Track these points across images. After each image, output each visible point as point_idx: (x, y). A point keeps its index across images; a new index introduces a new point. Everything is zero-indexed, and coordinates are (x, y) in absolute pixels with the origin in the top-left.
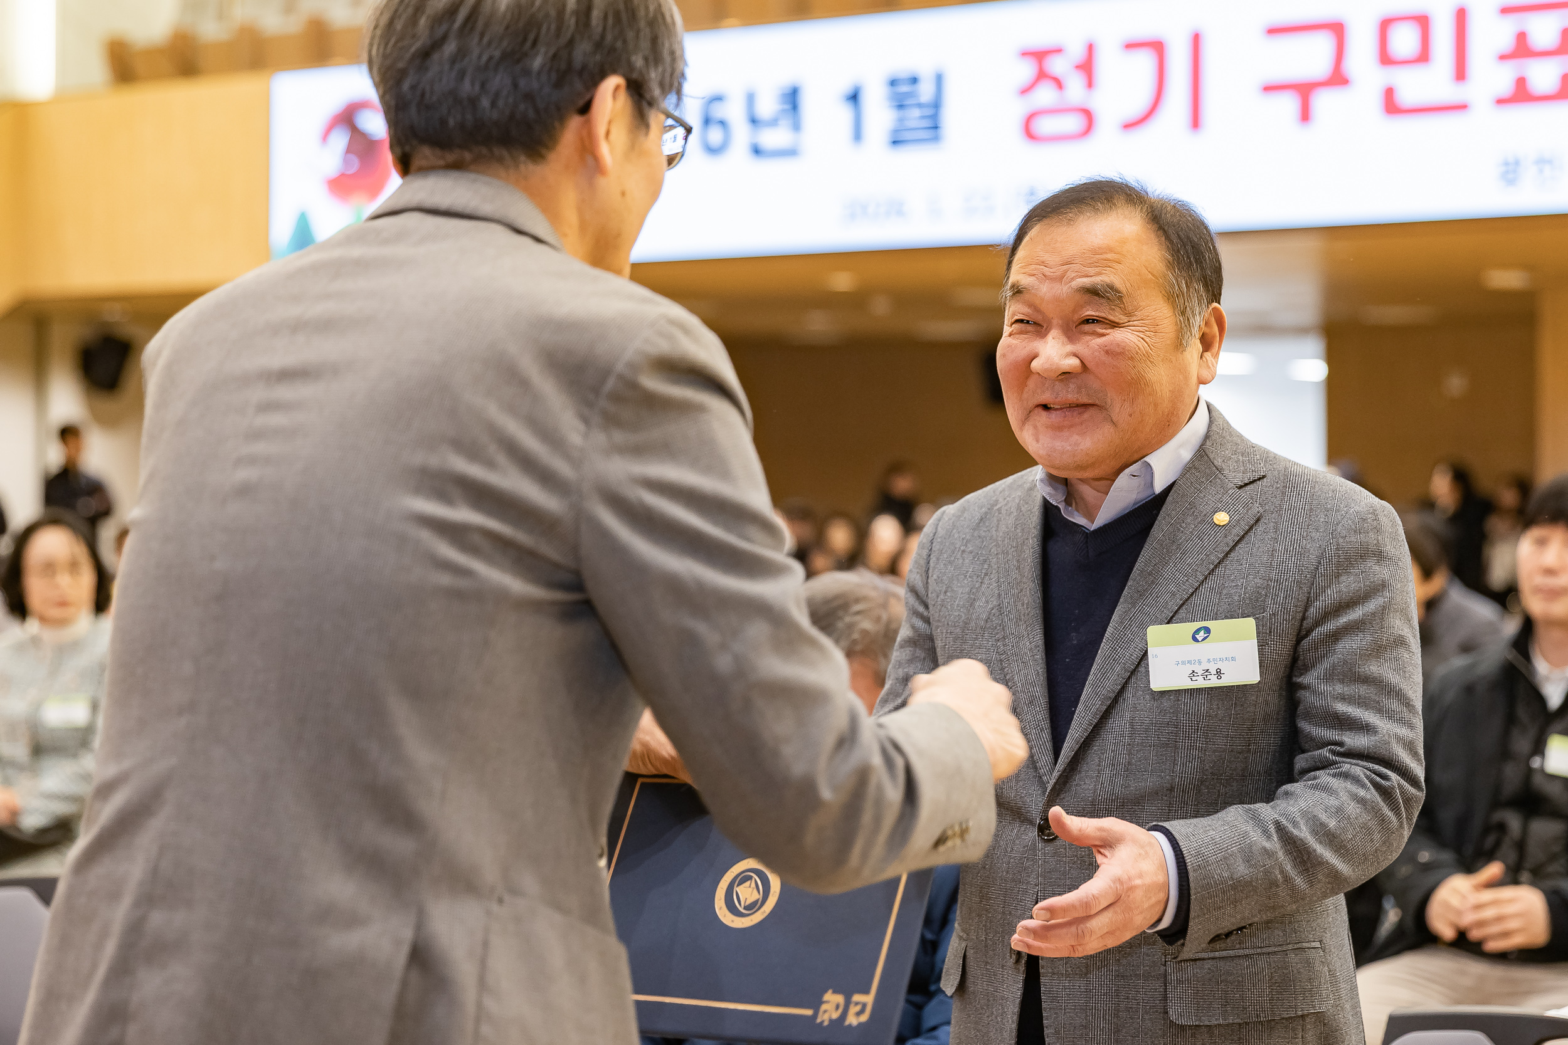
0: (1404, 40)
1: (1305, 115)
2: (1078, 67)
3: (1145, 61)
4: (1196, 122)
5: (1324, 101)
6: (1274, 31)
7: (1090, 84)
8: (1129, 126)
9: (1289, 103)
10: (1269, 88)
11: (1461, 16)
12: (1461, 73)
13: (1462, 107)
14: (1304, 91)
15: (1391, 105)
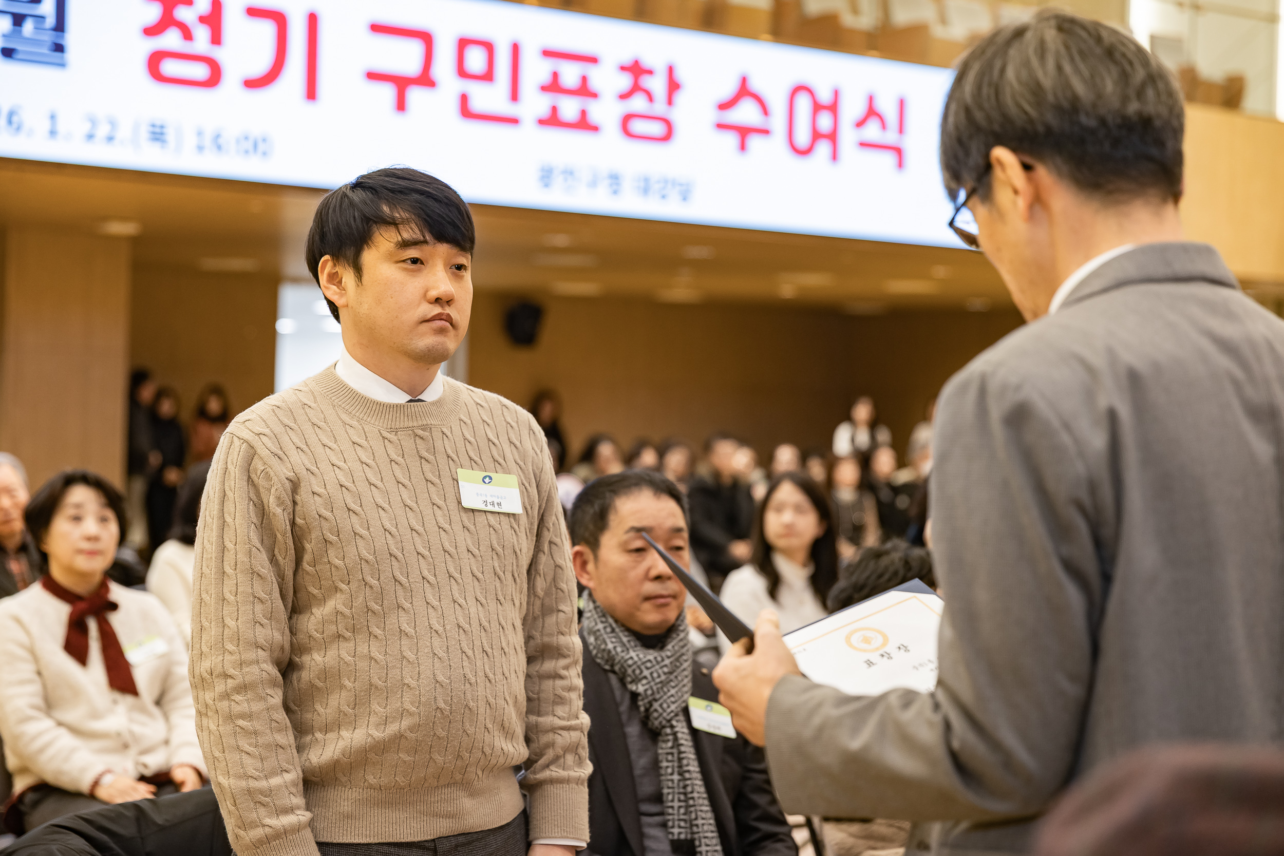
0: (476, 60)
1: (401, 105)
2: (202, 19)
3: (267, 29)
4: (311, 93)
5: (415, 95)
6: (377, 28)
7: (216, 39)
8: (251, 84)
9: (388, 92)
10: (373, 76)
11: (516, 49)
12: (515, 96)
13: (514, 121)
14: (402, 83)
15: (466, 110)
